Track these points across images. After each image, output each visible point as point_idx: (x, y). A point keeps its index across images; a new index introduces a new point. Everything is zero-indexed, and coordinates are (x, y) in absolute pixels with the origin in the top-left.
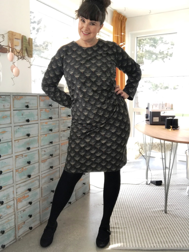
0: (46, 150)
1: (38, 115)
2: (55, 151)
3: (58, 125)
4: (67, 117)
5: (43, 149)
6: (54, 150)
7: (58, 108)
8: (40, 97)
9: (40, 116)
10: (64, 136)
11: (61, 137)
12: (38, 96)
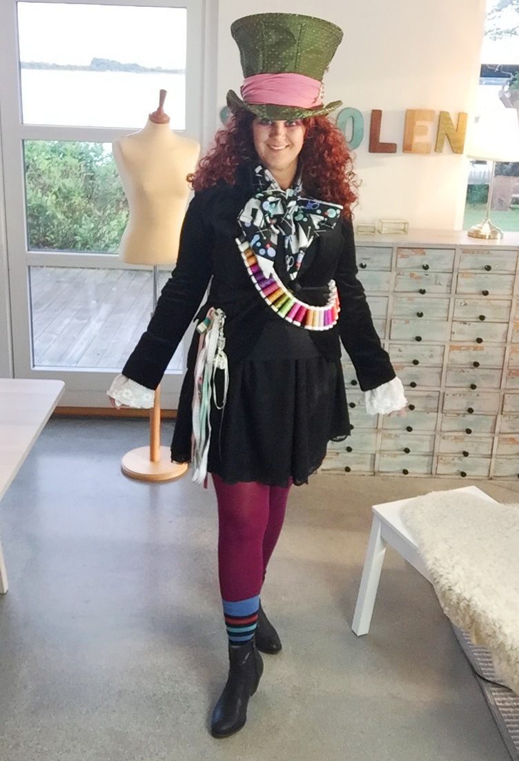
0: (402, 348)
1: (388, 282)
2: (430, 357)
3: (446, 307)
4: (479, 294)
5: (395, 346)
6: (427, 353)
7: (452, 273)
8: (399, 250)
9: (396, 285)
10: (461, 332)
11: (452, 333)
12: (395, 249)
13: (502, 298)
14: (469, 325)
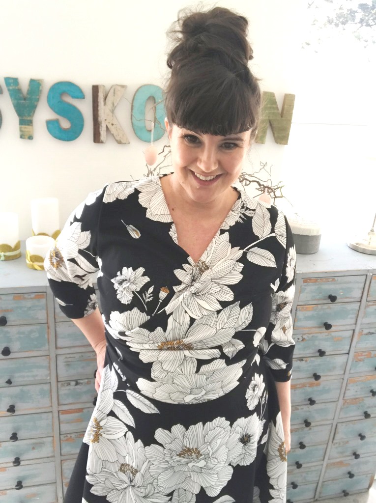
13: (344, 328)
14: (306, 361)
